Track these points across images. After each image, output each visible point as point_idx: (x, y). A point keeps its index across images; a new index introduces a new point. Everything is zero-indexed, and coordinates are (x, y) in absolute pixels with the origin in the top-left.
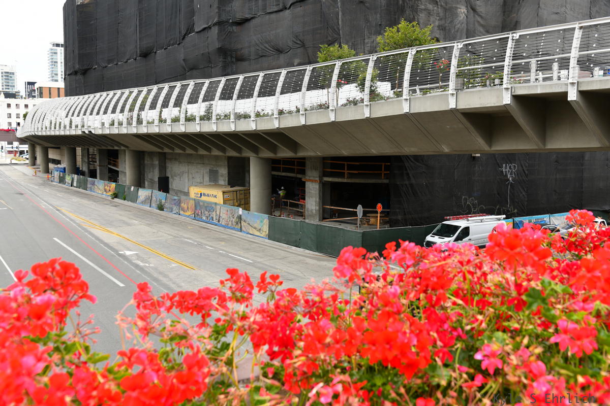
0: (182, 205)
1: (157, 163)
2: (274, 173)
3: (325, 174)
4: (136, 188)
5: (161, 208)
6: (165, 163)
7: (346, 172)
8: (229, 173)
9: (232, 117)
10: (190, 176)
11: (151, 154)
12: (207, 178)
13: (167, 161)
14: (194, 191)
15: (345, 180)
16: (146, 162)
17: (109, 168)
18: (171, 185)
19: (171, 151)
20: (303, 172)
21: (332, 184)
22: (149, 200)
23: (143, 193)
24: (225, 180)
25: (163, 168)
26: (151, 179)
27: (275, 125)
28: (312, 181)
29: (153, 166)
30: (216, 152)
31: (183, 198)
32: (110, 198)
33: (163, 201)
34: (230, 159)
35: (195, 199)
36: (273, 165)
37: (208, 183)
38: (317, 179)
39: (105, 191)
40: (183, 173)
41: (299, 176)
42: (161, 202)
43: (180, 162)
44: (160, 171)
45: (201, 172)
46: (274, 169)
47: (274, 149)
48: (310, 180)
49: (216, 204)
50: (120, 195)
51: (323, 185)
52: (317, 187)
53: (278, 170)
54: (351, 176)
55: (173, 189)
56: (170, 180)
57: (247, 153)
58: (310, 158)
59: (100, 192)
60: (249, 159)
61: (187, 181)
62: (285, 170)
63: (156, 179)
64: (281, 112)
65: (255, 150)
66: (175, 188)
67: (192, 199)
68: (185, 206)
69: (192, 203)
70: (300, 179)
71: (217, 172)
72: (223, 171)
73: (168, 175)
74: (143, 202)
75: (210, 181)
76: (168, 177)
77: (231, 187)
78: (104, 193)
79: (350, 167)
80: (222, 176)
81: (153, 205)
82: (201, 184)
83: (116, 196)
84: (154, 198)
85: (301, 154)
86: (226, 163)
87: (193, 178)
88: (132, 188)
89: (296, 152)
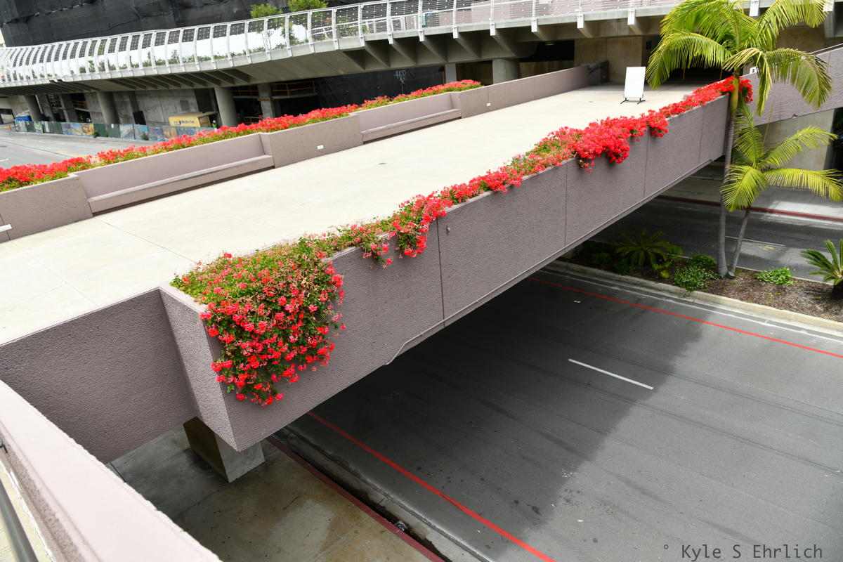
0: (165, 133)
1: (128, 100)
2: (235, 97)
3: (273, 94)
4: (117, 125)
5: (146, 138)
6: (135, 99)
7: (288, 90)
8: (198, 102)
9: (196, 60)
10: (163, 108)
11: (120, 93)
12: (179, 109)
13: (137, 97)
14: (173, 121)
15: (289, 97)
16: (116, 100)
17: (76, 110)
18: (147, 118)
19: (143, 89)
20: (257, 94)
21: (280, 100)
22: (132, 134)
23: (125, 129)
24: (195, 108)
25: (135, 104)
26: (125, 116)
27: (230, 65)
28: (265, 100)
29: (124, 103)
30: (185, 87)
31: (164, 127)
32: (92, 137)
33: (146, 132)
34: (196, 90)
35: (176, 127)
36: (233, 92)
37: (181, 112)
38: (269, 98)
39: (84, 131)
40: (156, 106)
41: (255, 97)
42: (144, 134)
43: (151, 97)
44: (133, 108)
45: (174, 103)
46: (234, 94)
47: (232, 80)
48: (263, 100)
49: (194, 128)
50: (101, 133)
51: (274, 102)
52: (269, 104)
53: (237, 94)
54: (292, 93)
55: (149, 122)
56: (145, 114)
57: (211, 85)
58: (260, 84)
59: (78, 133)
60: (213, 90)
61: (161, 112)
62: (243, 94)
63: (131, 115)
64: (233, 55)
65: (218, 83)
66: (151, 120)
67: (173, 127)
68: (168, 134)
69: (173, 130)
70: (256, 100)
71: (187, 102)
72: (193, 101)
73: (141, 109)
74: (128, 136)
75: (183, 110)
76: (142, 112)
77: (204, 112)
78: (84, 134)
79: (290, 87)
80: (192, 104)
81: (138, 137)
82: (175, 114)
83: (97, 135)
84: (137, 132)
85: (253, 82)
86: (194, 94)
87: (167, 109)
88: (113, 126)
89: (249, 82)
